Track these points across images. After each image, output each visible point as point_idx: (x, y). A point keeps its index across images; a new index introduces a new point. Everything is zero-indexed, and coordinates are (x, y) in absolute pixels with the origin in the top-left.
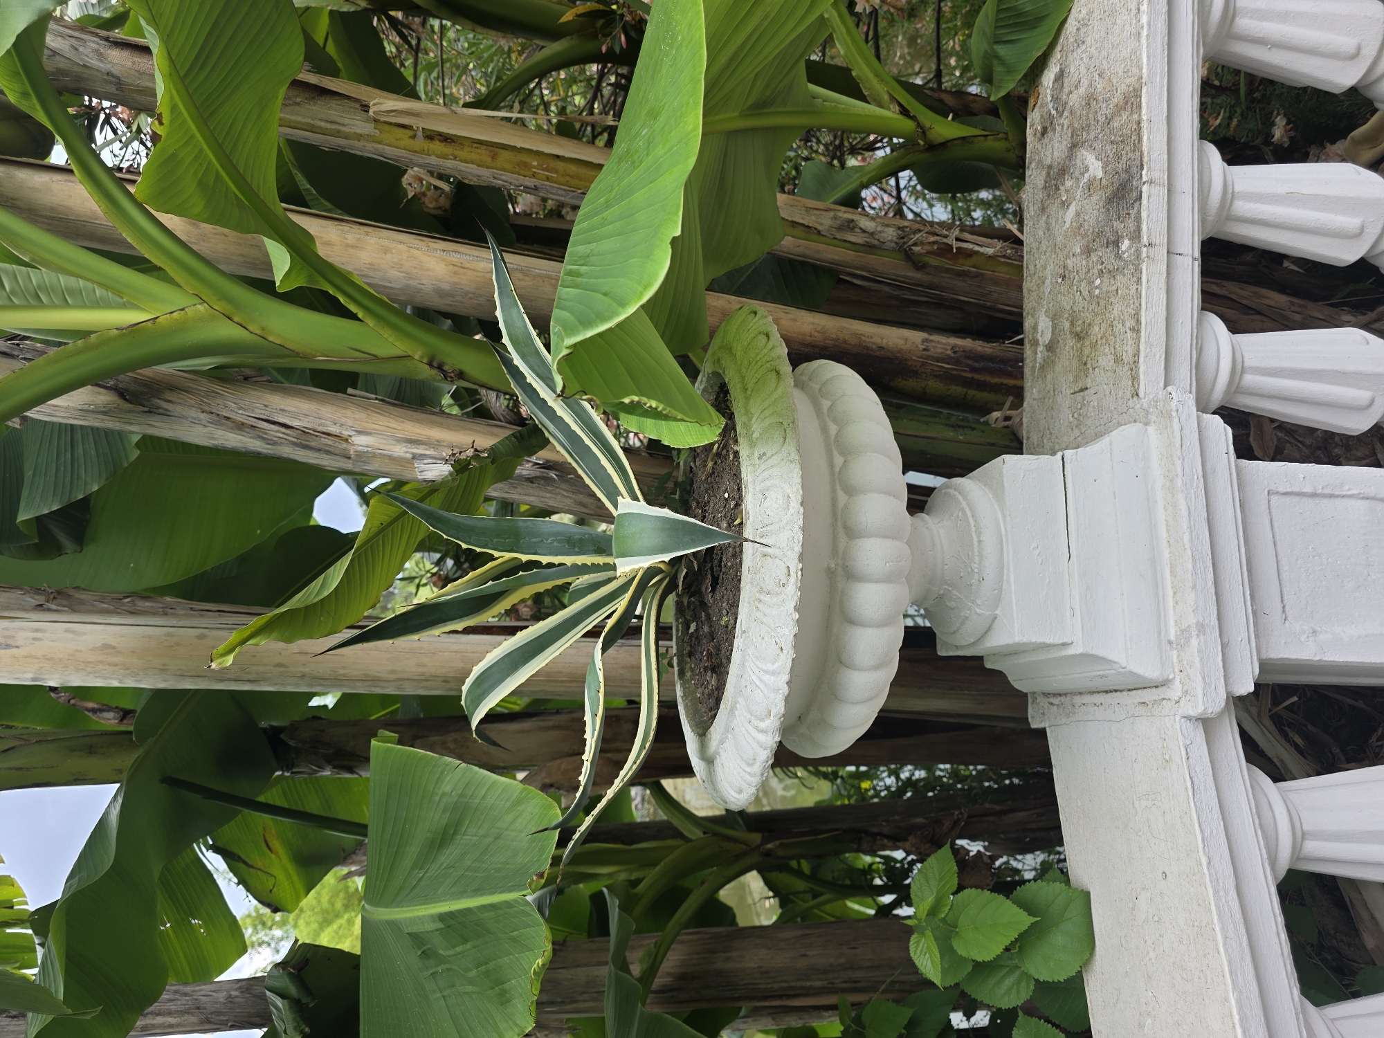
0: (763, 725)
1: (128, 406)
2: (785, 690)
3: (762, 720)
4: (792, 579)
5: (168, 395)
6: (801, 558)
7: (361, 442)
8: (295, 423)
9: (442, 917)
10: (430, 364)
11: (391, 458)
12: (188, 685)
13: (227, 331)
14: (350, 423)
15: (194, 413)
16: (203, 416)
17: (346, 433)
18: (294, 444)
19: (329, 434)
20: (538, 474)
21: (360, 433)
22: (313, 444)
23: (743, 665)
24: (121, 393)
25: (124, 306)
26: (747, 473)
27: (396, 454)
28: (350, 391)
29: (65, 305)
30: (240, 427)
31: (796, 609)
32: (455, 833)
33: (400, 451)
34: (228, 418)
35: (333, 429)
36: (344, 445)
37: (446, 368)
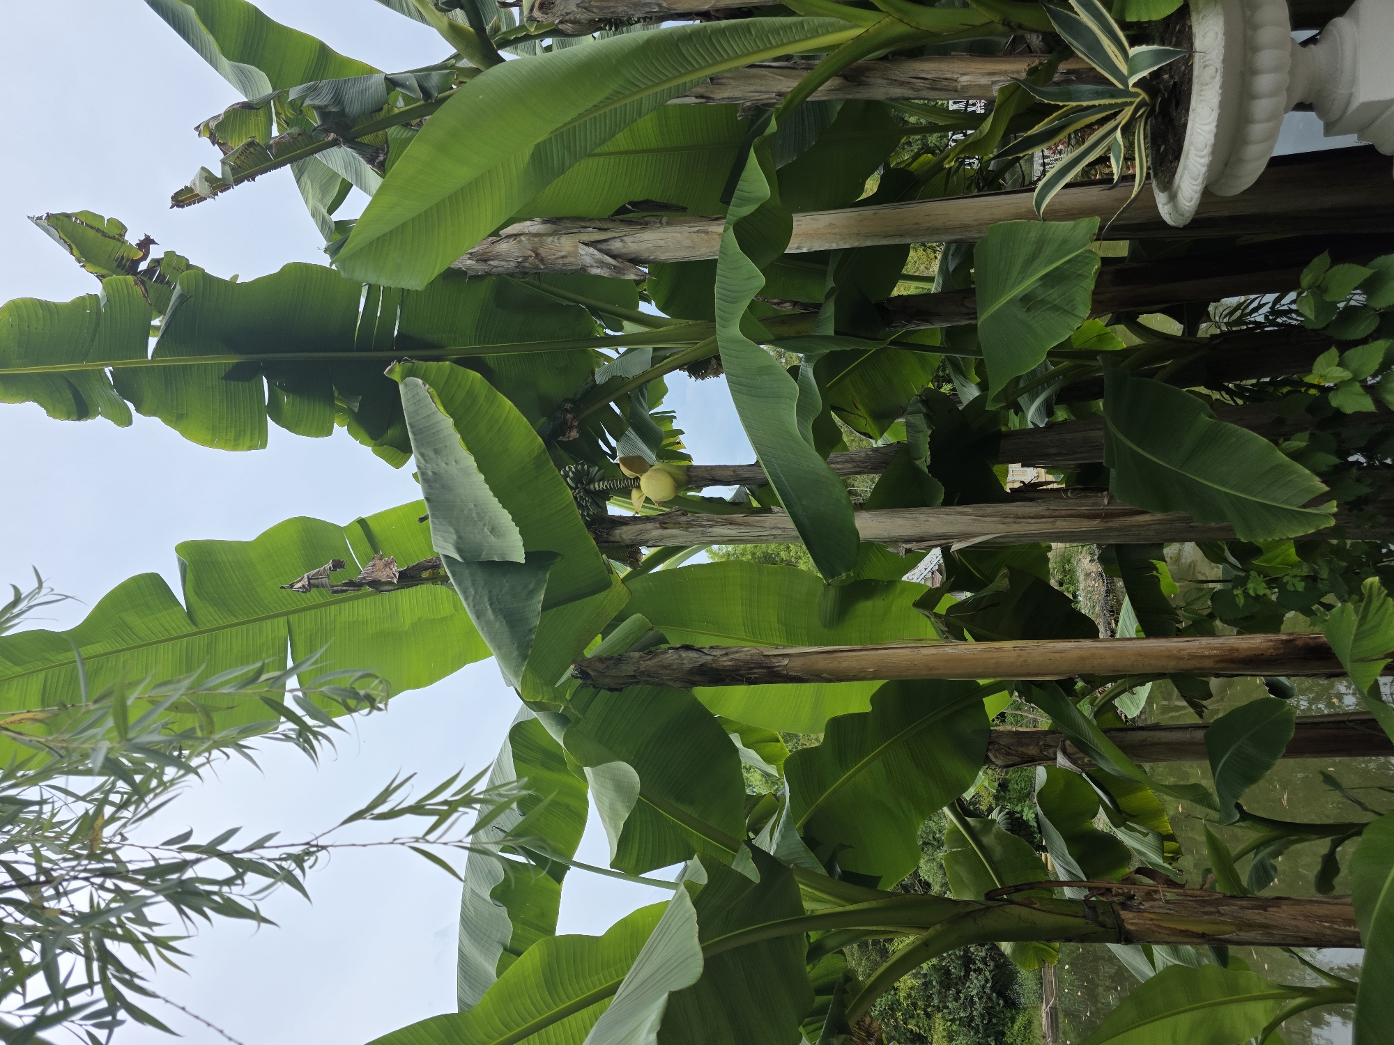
0: (1203, 153)
1: (849, 83)
2: (1214, 130)
3: (1203, 151)
4: (1219, 74)
5: (867, 74)
6: (1224, 61)
7: (964, 80)
8: (929, 76)
9: (1042, 278)
10: (1003, 24)
11: (980, 86)
12: (869, 243)
13: (901, 29)
14: (957, 70)
15: (880, 81)
16: (884, 82)
17: (955, 76)
18: (928, 88)
19: (946, 79)
20: (1063, 78)
21: (963, 74)
22: (938, 86)
23: (1193, 128)
24: (846, 77)
25: (852, 27)
26: (1195, 30)
27: (982, 83)
28: (953, 53)
29: (828, 33)
30: (902, 84)
31: (1221, 88)
32: (1040, 253)
33: (984, 81)
34: (896, 80)
35: (949, 75)
36: (955, 84)
37: (1012, 24)
